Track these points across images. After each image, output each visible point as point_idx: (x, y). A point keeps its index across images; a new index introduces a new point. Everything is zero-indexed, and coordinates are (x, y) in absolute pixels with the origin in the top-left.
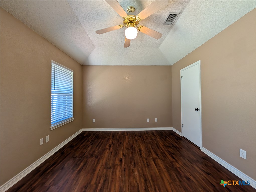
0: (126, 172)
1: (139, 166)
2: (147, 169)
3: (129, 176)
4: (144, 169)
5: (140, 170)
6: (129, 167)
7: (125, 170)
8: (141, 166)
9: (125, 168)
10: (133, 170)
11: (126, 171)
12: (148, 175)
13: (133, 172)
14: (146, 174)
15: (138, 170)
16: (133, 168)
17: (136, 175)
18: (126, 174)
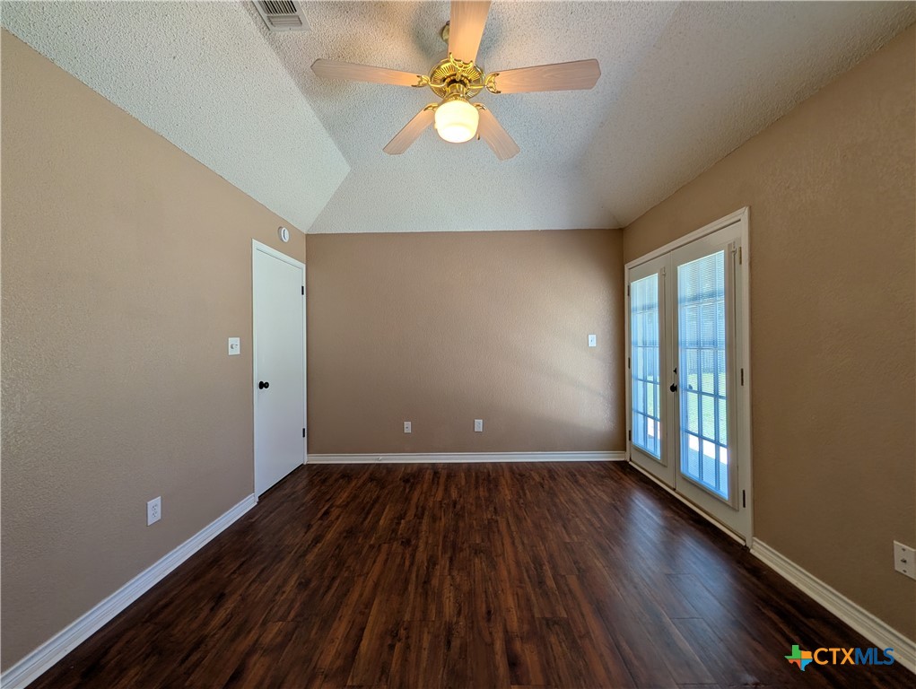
0: (484, 606)
1: (432, 630)
2: (407, 617)
3: (471, 594)
4: (418, 615)
5: (434, 611)
6: (472, 628)
7: (489, 613)
8: (426, 630)
9: (489, 620)
10: (459, 613)
11: (484, 609)
12: (412, 596)
13: (460, 605)
14: (419, 599)
15: (440, 612)
16: (457, 623)
17: (451, 594)
18: (484, 600)
